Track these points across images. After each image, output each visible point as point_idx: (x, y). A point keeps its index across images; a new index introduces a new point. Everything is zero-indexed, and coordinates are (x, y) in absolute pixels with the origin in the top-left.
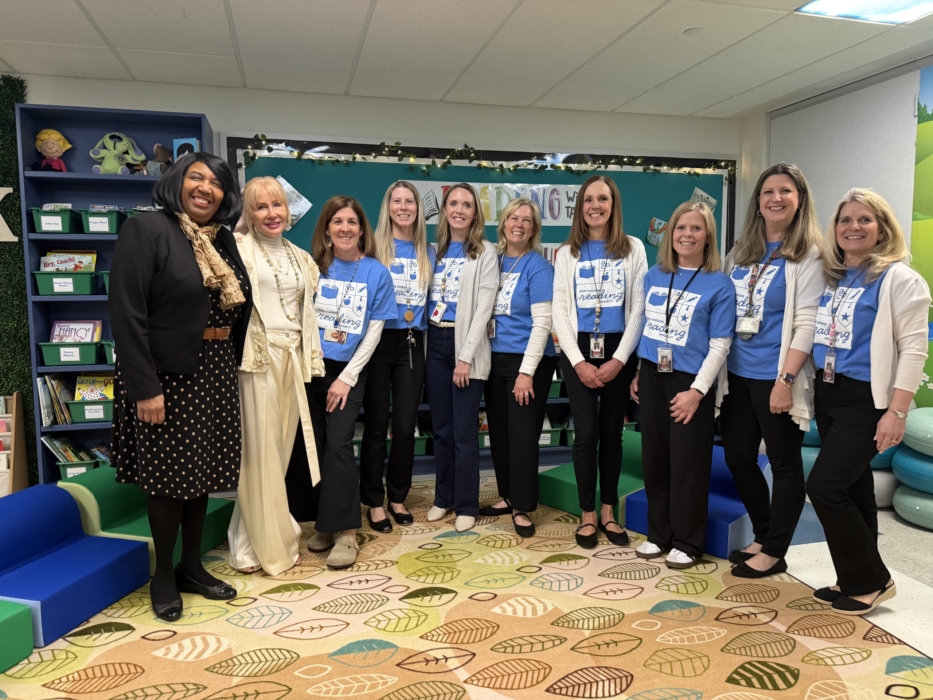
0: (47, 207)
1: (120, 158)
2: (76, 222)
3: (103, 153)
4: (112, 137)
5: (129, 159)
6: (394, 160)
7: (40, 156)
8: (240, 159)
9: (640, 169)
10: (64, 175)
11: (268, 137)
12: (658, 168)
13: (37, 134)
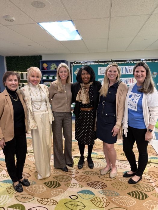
0: (44, 75)
1: (54, 67)
2: (48, 78)
3: (52, 66)
4: (53, 64)
5: (55, 67)
6: (98, 64)
7: (43, 68)
8: (72, 66)
9: (151, 62)
10: (47, 70)
11: (76, 61)
12: (155, 61)
13: (43, 64)
